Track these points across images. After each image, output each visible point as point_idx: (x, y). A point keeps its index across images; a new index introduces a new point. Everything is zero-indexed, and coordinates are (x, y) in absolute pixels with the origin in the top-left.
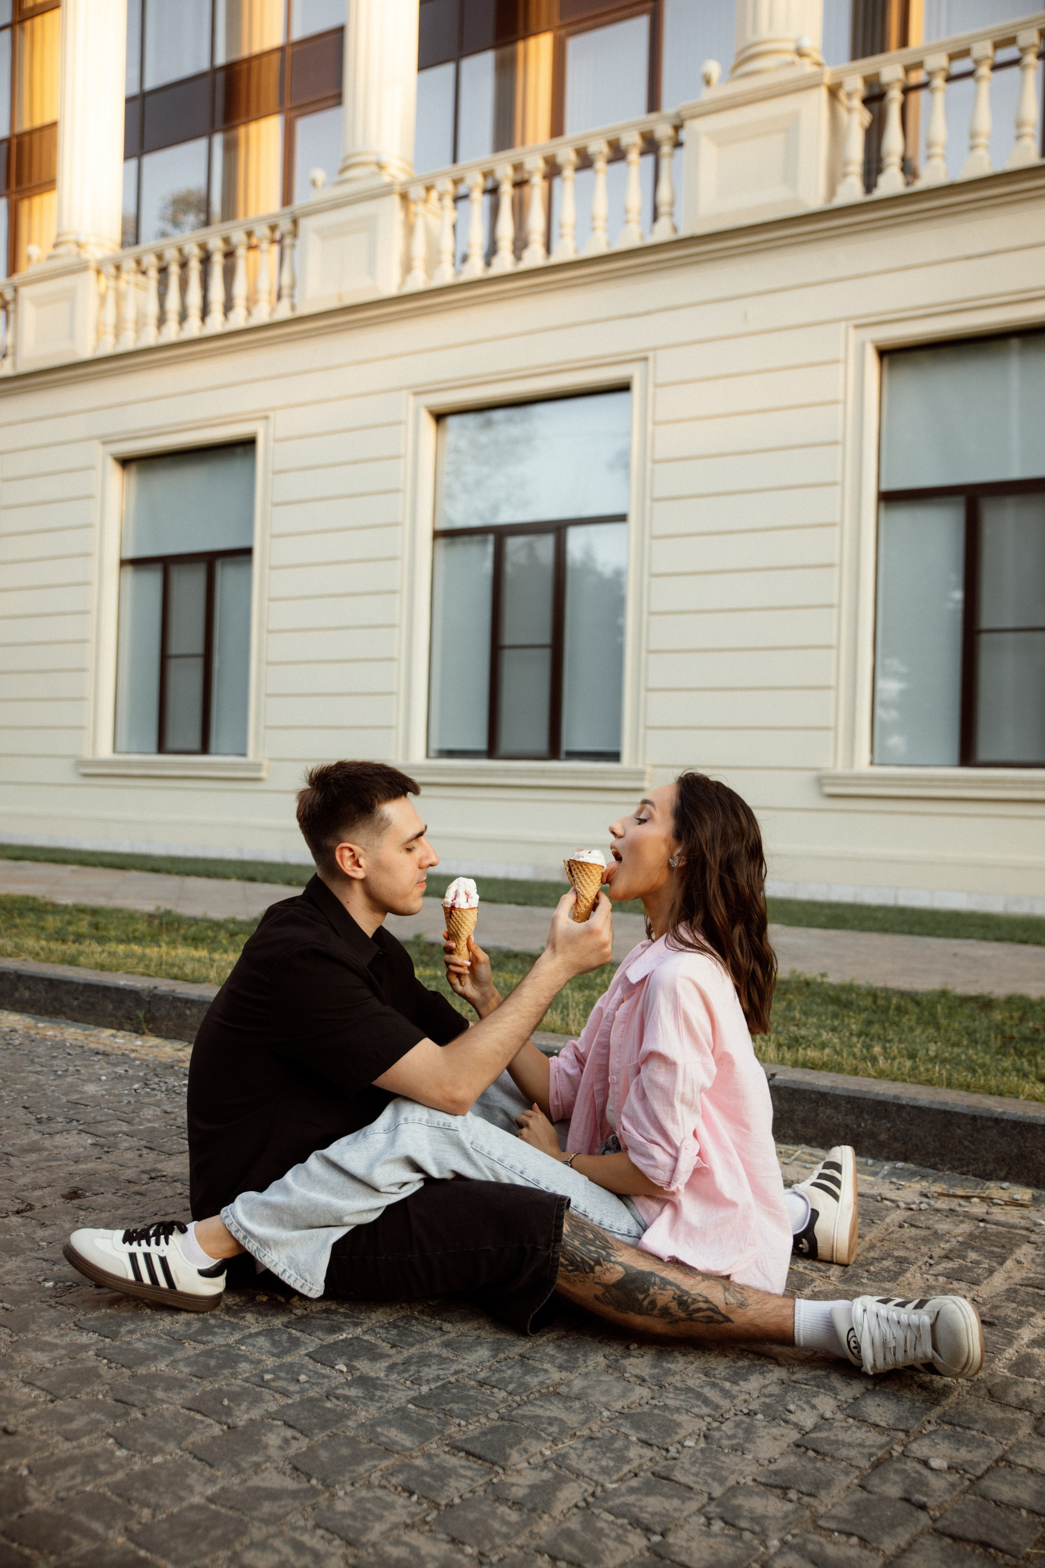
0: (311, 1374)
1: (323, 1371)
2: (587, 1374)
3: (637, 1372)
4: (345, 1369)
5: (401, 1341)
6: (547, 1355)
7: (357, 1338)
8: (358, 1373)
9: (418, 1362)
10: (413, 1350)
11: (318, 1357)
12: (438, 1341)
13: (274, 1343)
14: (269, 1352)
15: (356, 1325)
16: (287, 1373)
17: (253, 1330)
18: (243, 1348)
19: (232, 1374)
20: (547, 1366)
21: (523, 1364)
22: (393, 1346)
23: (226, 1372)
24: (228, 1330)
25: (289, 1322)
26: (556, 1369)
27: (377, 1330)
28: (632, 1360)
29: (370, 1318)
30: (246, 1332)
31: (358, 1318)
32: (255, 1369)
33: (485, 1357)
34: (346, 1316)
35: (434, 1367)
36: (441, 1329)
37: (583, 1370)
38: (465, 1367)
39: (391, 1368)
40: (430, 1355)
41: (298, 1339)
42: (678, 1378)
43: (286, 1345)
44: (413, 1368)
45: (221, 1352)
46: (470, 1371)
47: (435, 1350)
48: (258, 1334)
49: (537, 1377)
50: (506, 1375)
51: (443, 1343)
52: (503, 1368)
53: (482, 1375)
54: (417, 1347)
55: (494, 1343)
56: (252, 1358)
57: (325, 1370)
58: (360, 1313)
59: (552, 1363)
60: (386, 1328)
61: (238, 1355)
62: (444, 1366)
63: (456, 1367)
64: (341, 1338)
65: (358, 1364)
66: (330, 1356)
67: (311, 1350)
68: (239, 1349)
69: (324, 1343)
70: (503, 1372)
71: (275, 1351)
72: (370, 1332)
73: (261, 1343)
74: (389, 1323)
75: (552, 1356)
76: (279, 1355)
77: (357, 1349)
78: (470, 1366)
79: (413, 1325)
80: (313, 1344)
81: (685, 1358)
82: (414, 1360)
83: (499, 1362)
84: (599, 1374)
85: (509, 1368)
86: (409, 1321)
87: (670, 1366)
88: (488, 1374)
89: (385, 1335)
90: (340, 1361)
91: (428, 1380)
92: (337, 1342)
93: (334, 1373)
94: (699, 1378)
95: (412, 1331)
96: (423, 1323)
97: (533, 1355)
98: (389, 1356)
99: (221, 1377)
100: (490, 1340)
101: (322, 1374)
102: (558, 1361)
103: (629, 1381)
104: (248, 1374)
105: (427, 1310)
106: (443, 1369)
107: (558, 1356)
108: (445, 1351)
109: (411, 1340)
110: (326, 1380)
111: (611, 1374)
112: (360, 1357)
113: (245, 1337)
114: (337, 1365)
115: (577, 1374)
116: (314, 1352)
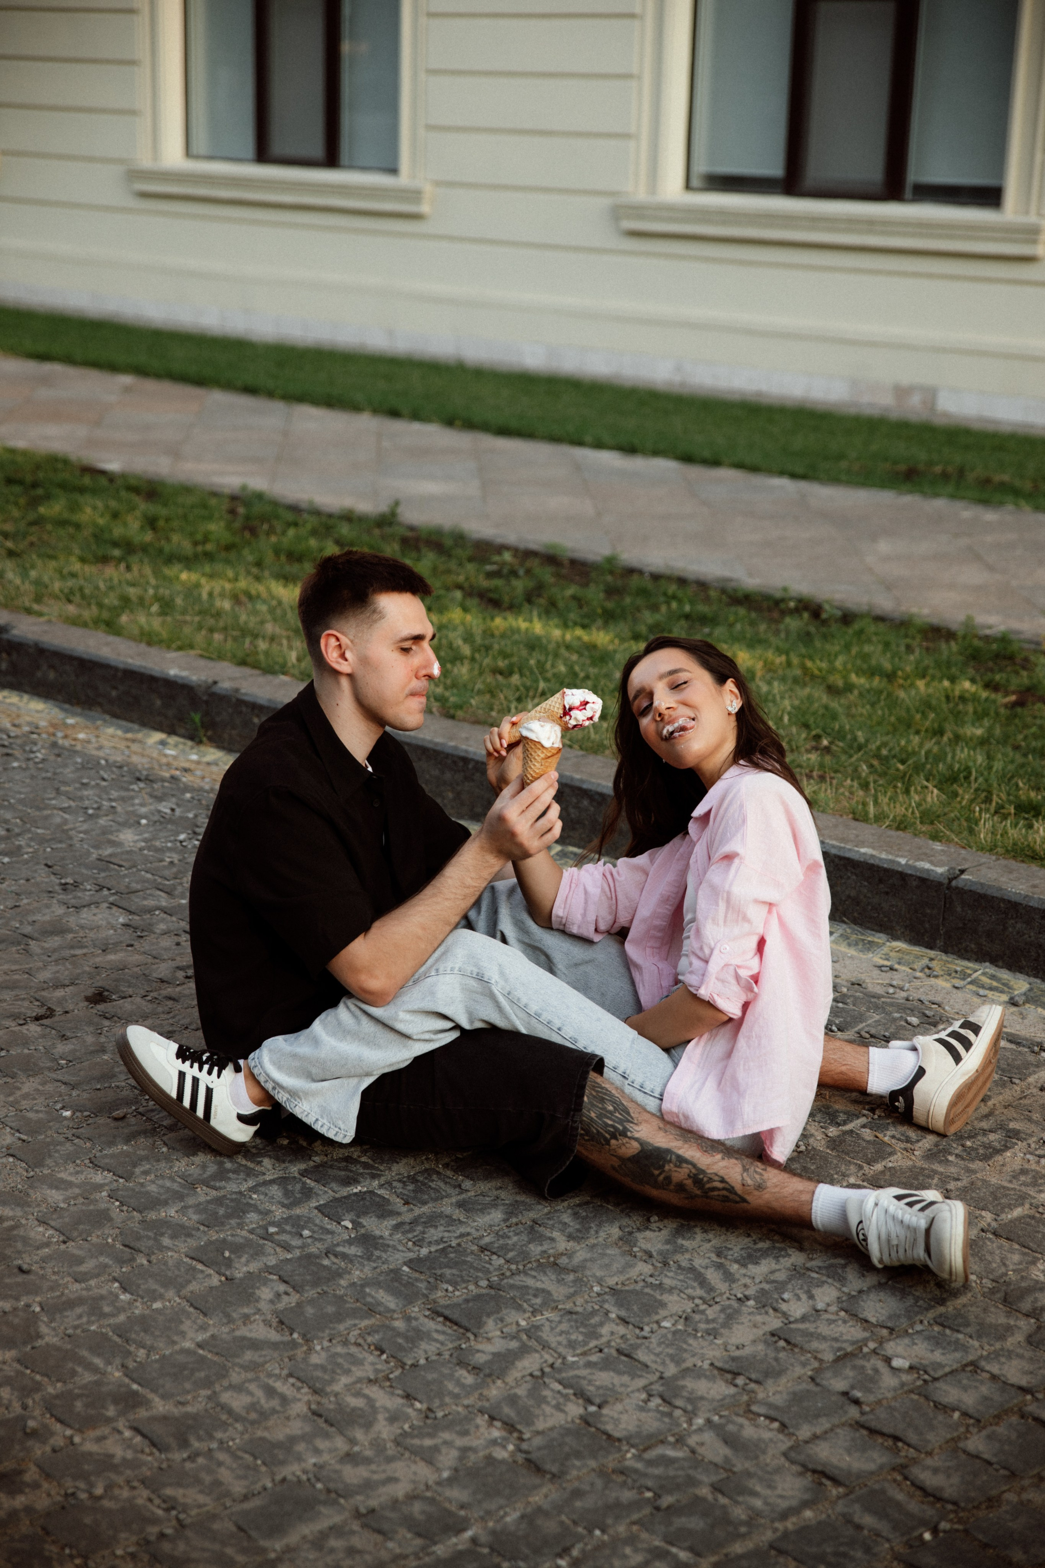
0: (316, 1229)
1: (329, 1227)
2: (594, 1246)
3: (647, 1246)
4: (350, 1226)
5: (415, 1198)
6: (561, 1222)
7: (371, 1192)
8: (363, 1231)
9: (424, 1223)
10: (425, 1209)
11: (326, 1211)
12: (454, 1200)
13: (287, 1193)
14: (279, 1202)
15: (374, 1177)
16: (293, 1226)
17: (269, 1177)
18: (255, 1196)
19: (239, 1224)
20: (556, 1234)
21: (532, 1231)
22: (407, 1203)
23: (233, 1222)
24: (242, 1176)
25: (306, 1170)
26: (564, 1238)
27: (395, 1184)
28: (648, 1234)
29: (390, 1169)
30: (261, 1179)
31: (377, 1169)
32: (262, 1219)
33: (496, 1221)
34: (366, 1166)
35: (441, 1228)
36: (460, 1186)
37: (592, 1241)
38: (473, 1231)
39: (397, 1227)
40: (441, 1215)
41: (311, 1189)
42: (687, 1256)
43: (298, 1196)
44: (420, 1228)
45: (232, 1200)
46: (476, 1234)
47: (448, 1210)
48: (272, 1182)
49: (541, 1245)
50: (510, 1242)
51: (457, 1202)
52: (511, 1234)
53: (487, 1240)
54: (430, 1205)
55: (511, 1205)
56: (261, 1207)
57: (331, 1226)
58: (381, 1163)
59: (562, 1231)
60: (404, 1183)
61: (248, 1203)
62: (450, 1228)
63: (462, 1230)
64: (355, 1191)
65: (364, 1221)
66: (339, 1210)
67: (322, 1202)
68: (251, 1198)
69: (337, 1196)
70: (509, 1237)
71: (285, 1202)
72: (386, 1186)
73: (273, 1192)
74: (409, 1176)
75: (566, 1224)
76: (289, 1206)
77: (368, 1204)
78: (478, 1230)
79: (433, 1181)
80: (326, 1196)
81: (704, 1235)
82: (423, 1220)
83: (508, 1226)
84: (608, 1246)
85: (517, 1234)
86: (430, 1176)
87: (684, 1242)
88: (494, 1240)
89: (401, 1190)
90: (348, 1216)
91: (430, 1242)
92: (351, 1195)
93: (339, 1229)
94: (709, 1258)
95: (430, 1187)
96: (444, 1179)
97: (546, 1221)
98: (399, 1214)
99: (228, 1227)
100: (507, 1202)
101: (327, 1229)
102: (569, 1230)
103: (636, 1256)
104: (254, 1225)
105: (452, 1164)
106: (449, 1231)
107: (572, 1224)
108: (458, 1211)
109: (426, 1197)
110: (329, 1236)
111: (620, 1248)
112: (371, 1213)
113: (258, 1185)
114: (344, 1221)
115: (583, 1245)
116: (324, 1205)
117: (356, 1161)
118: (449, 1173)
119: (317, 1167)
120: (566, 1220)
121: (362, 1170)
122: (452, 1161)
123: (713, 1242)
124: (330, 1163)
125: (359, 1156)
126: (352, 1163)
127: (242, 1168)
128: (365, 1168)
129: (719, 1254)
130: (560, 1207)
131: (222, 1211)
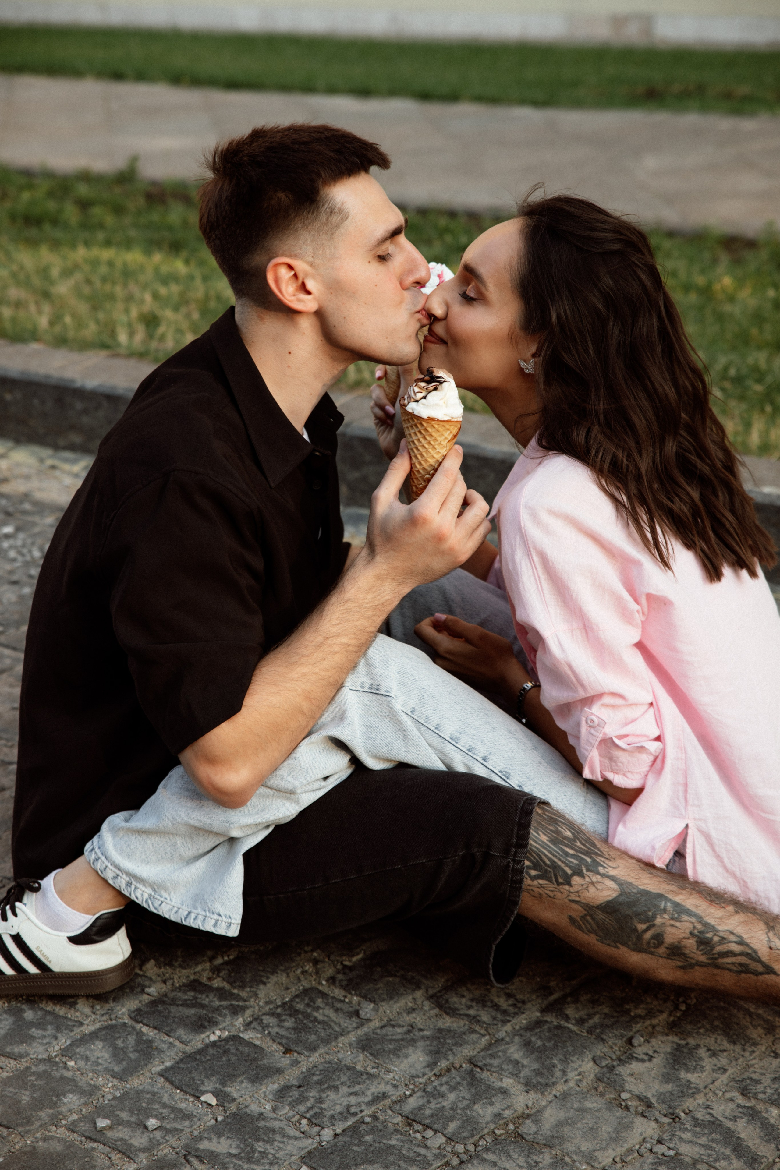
0: (165, 1112)
1: (183, 1105)
2: (565, 1097)
3: (639, 1088)
4: (214, 1101)
5: (298, 1042)
6: (510, 1061)
7: (235, 1038)
8: (233, 1108)
9: (319, 1083)
10: (315, 1058)
11: (176, 1079)
12: (352, 1037)
13: (118, 1054)
14: (107, 1070)
15: (236, 1011)
16: (131, 1111)
17: (88, 1029)
18: (71, 1063)
19: (52, 1117)
20: (508, 1082)
21: (472, 1080)
22: (288, 1051)
23: (44, 1114)
24: (50, 1030)
25: (139, 1010)
26: (520, 1087)
27: (267, 1019)
28: (635, 1066)
29: (256, 995)
30: (77, 1033)
31: (238, 998)
32: (86, 1104)
33: (419, 1066)
34: (222, 994)
35: (344, 1090)
36: (357, 1013)
37: (560, 1088)
38: (389, 1089)
39: (281, 1094)
40: (338, 1068)
41: (150, 1042)
42: (700, 1099)
43: (133, 1056)
44: (313, 1093)
45: (39, 1075)
46: (395, 1094)
47: (347, 1056)
48: (94, 1036)
49: (492, 1104)
50: (445, 1104)
51: (359, 1041)
52: (444, 1089)
53: (413, 1103)
54: (322, 1051)
55: (434, 1038)
56: (82, 1082)
57: (186, 1104)
58: (242, 987)
59: (515, 1075)
60: (279, 1016)
61: (62, 1078)
62: (357, 1088)
63: (375, 1088)
64: (213, 1038)
65: (232, 1090)
66: (195, 1075)
67: (168, 1064)
68: (66, 1067)
69: (188, 1049)
70: (443, 1096)
71: (116, 1069)
72: (255, 1024)
73: (98, 1054)
74: (284, 1004)
75: (517, 1062)
76: (121, 1077)
77: (233, 1059)
78: (395, 1086)
79: (318, 1008)
80: (172, 1053)
81: (714, 1060)
82: (315, 1078)
83: (438, 1076)
84: (584, 1095)
85: (453, 1089)
86: (312, 1000)
87: (689, 1076)
88: (421, 1102)
89: (276, 1029)
90: (210, 1085)
91: (332, 1117)
92: (207, 1046)
93: (199, 1109)
94: (732, 1100)
95: (316, 1019)
96: (332, 1002)
97: (488, 1061)
98: (279, 1071)
99: (37, 1124)
100: (427, 1033)
101: (181, 1111)
102: (525, 1072)
103: (627, 1108)
104: (75, 1117)
105: (340, 976)
106: (355, 1094)
107: (525, 1062)
108: (361, 1057)
109: (313, 1037)
110: (187, 1123)
111: (602, 1095)
112: (239, 1076)
113: (75, 1043)
114: (203, 1093)
115: (550, 1097)
116: (172, 1068)
117: (208, 989)
118: (338, 993)
119: (154, 1003)
120: (517, 1056)
121: (217, 1003)
122: (338, 972)
123: (730, 1071)
124: (172, 995)
125: (210, 979)
126: (201, 992)
127: (49, 1018)
128: (221, 999)
129: (744, 1092)
130: (501, 1034)
131: (25, 1098)
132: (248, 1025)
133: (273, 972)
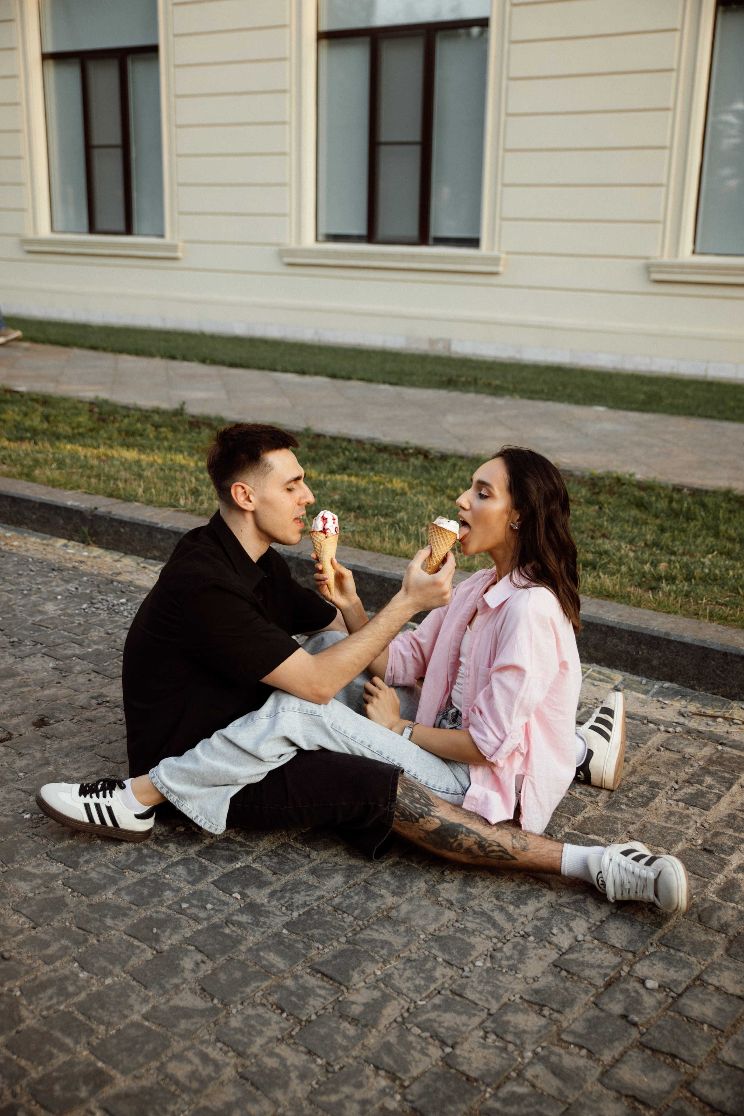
0: (215, 901)
1: (224, 898)
2: (411, 899)
3: (447, 896)
4: (239, 897)
5: (280, 869)
6: (384, 881)
7: (248, 867)
8: (249, 900)
9: (291, 890)
10: (288, 877)
11: (220, 885)
12: (306, 868)
13: (190, 872)
14: (185, 880)
15: (248, 853)
16: (198, 900)
17: (175, 859)
18: (167, 876)
19: (159, 902)
20: (383, 892)
21: (366, 890)
22: (275, 874)
23: (155, 900)
24: (156, 859)
25: (200, 851)
26: (389, 894)
27: (264, 858)
28: (445, 885)
29: (258, 846)
30: (169, 861)
31: (249, 846)
32: (175, 896)
33: (340, 883)
34: (241, 844)
35: (303, 893)
36: (309, 856)
38: (325, 893)
39: (272, 894)
40: (300, 883)
41: (206, 867)
42: (477, 901)
43: (198, 873)
44: (288, 895)
45: (152, 881)
46: (328, 896)
47: (304, 877)
48: (178, 863)
49: (376, 902)
50: (353, 901)
51: (310, 870)
52: (352, 894)
53: (337, 900)
54: (291, 874)
55: (347, 869)
56: (173, 885)
57: (225, 898)
58: (251, 841)
59: (387, 888)
60: (270, 856)
61: (163, 883)
62: (309, 893)
63: (318, 893)
64: (237, 866)
65: (248, 892)
66: (229, 884)
67: (216, 878)
68: (165, 878)
69: (225, 871)
70: (352, 897)
71: (190, 879)
72: (258, 860)
73: (180, 872)
74: (272, 851)
75: (388, 882)
76: (193, 883)
77: (248, 877)
78: (328, 892)
79: (289, 853)
80: (217, 873)
81: (483, 883)
82: (289, 887)
83: (349, 888)
84: (420, 899)
85: (356, 894)
86: (286, 849)
87: (472, 890)
88: (341, 900)
89: (268, 863)
90: (236, 889)
91: (298, 906)
92: (235, 870)
93: (231, 901)
94: (491, 902)
95: (288, 858)
96: (296, 851)
97: (374, 881)
98: (271, 883)
99: (152, 905)
100: (344, 867)
101: (223, 901)
102: (392, 887)
103: (441, 905)
104: (170, 902)
105: (300, 838)
106: (309, 895)
107: (392, 882)
108: (311, 877)
109: (287, 867)
110: (226, 907)
111: (429, 899)
112: (250, 885)
113: (169, 866)
114: (234, 893)
115: (404, 899)
116: (218, 880)
117: (234, 842)
118: (299, 845)
119: (207, 848)
120: (388, 879)
121: (239, 849)
122: (299, 835)
123: (491, 888)
124: (216, 844)
125: (235, 837)
126: (231, 843)
127: (155, 853)
128: (241, 847)
129: (498, 898)
130: (380, 868)
131: (146, 892)
132: (254, 860)
133: (267, 835)
